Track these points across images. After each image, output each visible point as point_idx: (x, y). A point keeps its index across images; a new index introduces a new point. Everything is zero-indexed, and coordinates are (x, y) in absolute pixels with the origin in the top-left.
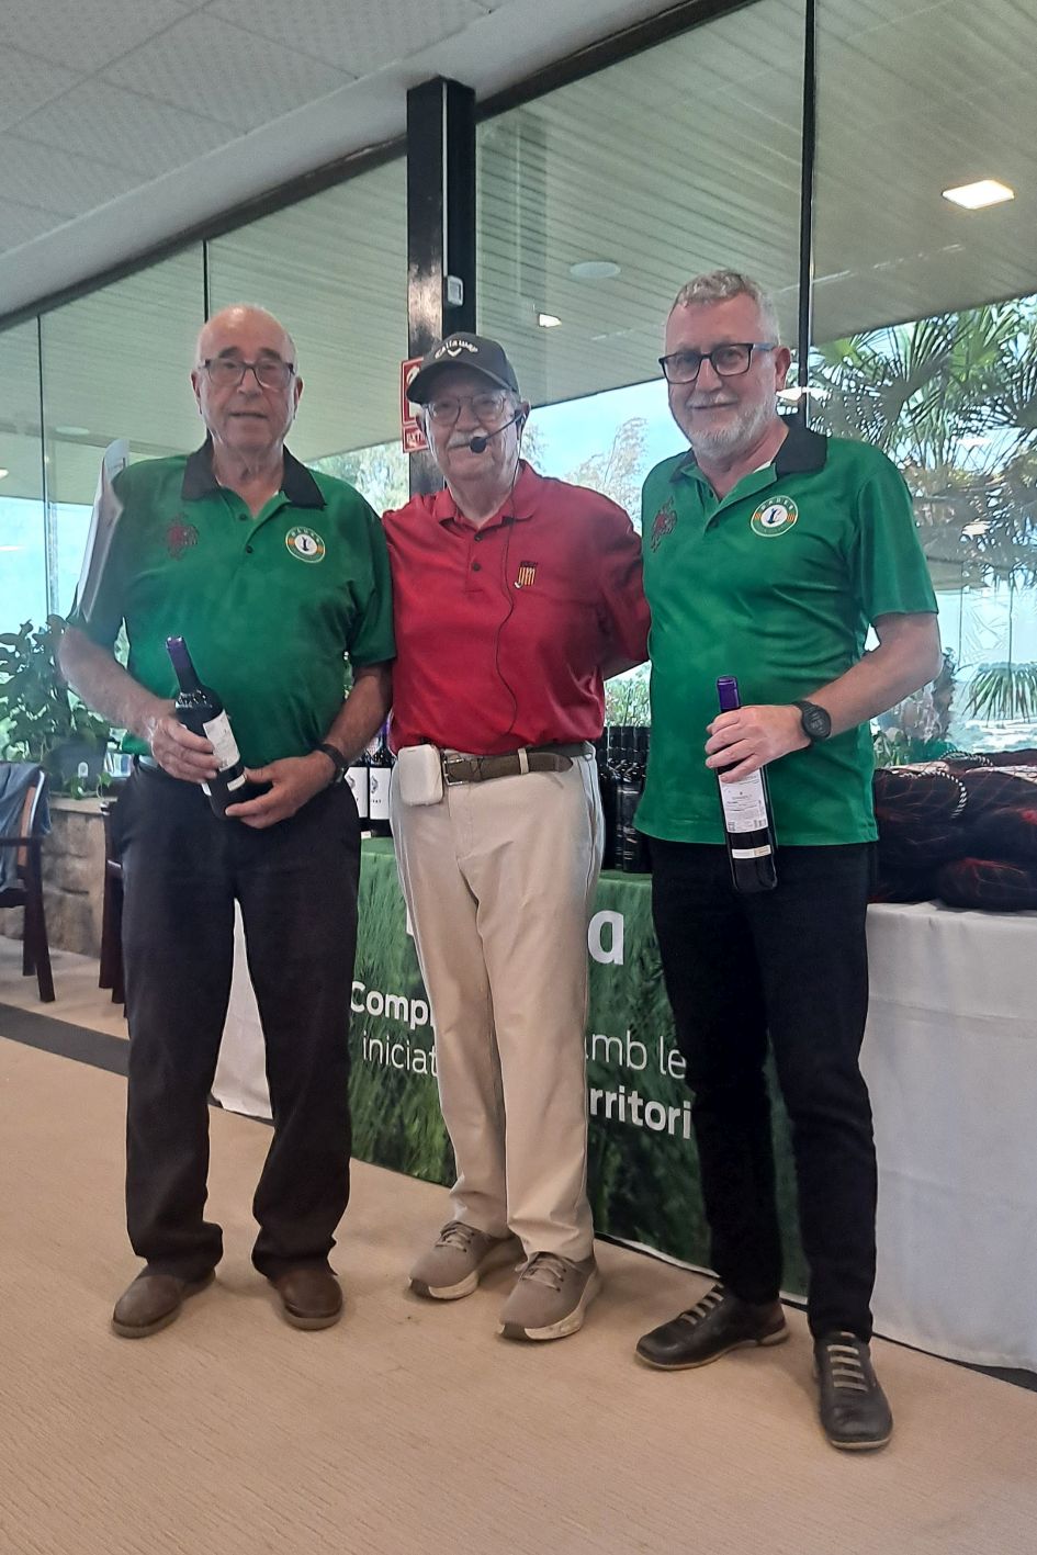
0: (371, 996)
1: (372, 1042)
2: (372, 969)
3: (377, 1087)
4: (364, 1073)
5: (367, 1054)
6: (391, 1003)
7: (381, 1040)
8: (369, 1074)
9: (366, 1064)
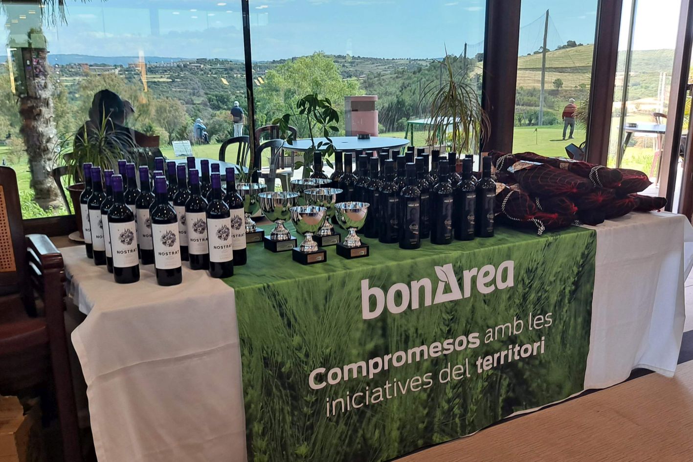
0: (331, 372)
1: (335, 403)
2: (330, 355)
4: (327, 427)
6: (348, 370)
7: (342, 398)
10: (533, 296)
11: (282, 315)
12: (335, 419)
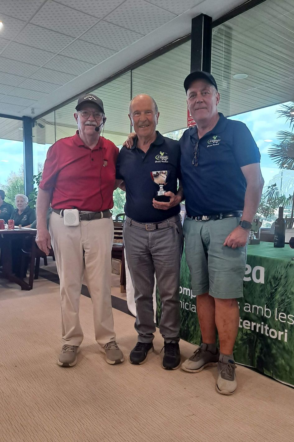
6: (185, 290)
10: (278, 297)
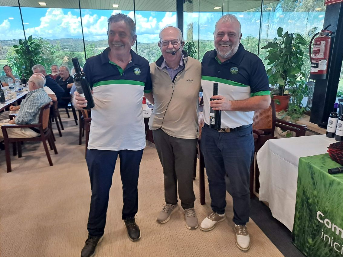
0: (326, 220)
1: (325, 235)
2: (327, 212)
3: (327, 250)
4: (321, 243)
5: (323, 237)
6: (335, 227)
7: (330, 237)
8: (323, 243)
9: (322, 240)
11: (312, 178)
12: (324, 243)
